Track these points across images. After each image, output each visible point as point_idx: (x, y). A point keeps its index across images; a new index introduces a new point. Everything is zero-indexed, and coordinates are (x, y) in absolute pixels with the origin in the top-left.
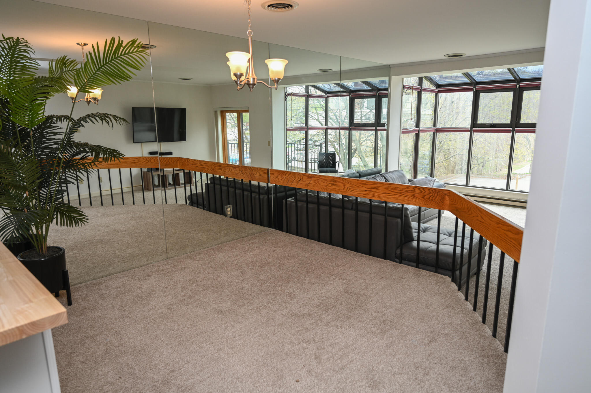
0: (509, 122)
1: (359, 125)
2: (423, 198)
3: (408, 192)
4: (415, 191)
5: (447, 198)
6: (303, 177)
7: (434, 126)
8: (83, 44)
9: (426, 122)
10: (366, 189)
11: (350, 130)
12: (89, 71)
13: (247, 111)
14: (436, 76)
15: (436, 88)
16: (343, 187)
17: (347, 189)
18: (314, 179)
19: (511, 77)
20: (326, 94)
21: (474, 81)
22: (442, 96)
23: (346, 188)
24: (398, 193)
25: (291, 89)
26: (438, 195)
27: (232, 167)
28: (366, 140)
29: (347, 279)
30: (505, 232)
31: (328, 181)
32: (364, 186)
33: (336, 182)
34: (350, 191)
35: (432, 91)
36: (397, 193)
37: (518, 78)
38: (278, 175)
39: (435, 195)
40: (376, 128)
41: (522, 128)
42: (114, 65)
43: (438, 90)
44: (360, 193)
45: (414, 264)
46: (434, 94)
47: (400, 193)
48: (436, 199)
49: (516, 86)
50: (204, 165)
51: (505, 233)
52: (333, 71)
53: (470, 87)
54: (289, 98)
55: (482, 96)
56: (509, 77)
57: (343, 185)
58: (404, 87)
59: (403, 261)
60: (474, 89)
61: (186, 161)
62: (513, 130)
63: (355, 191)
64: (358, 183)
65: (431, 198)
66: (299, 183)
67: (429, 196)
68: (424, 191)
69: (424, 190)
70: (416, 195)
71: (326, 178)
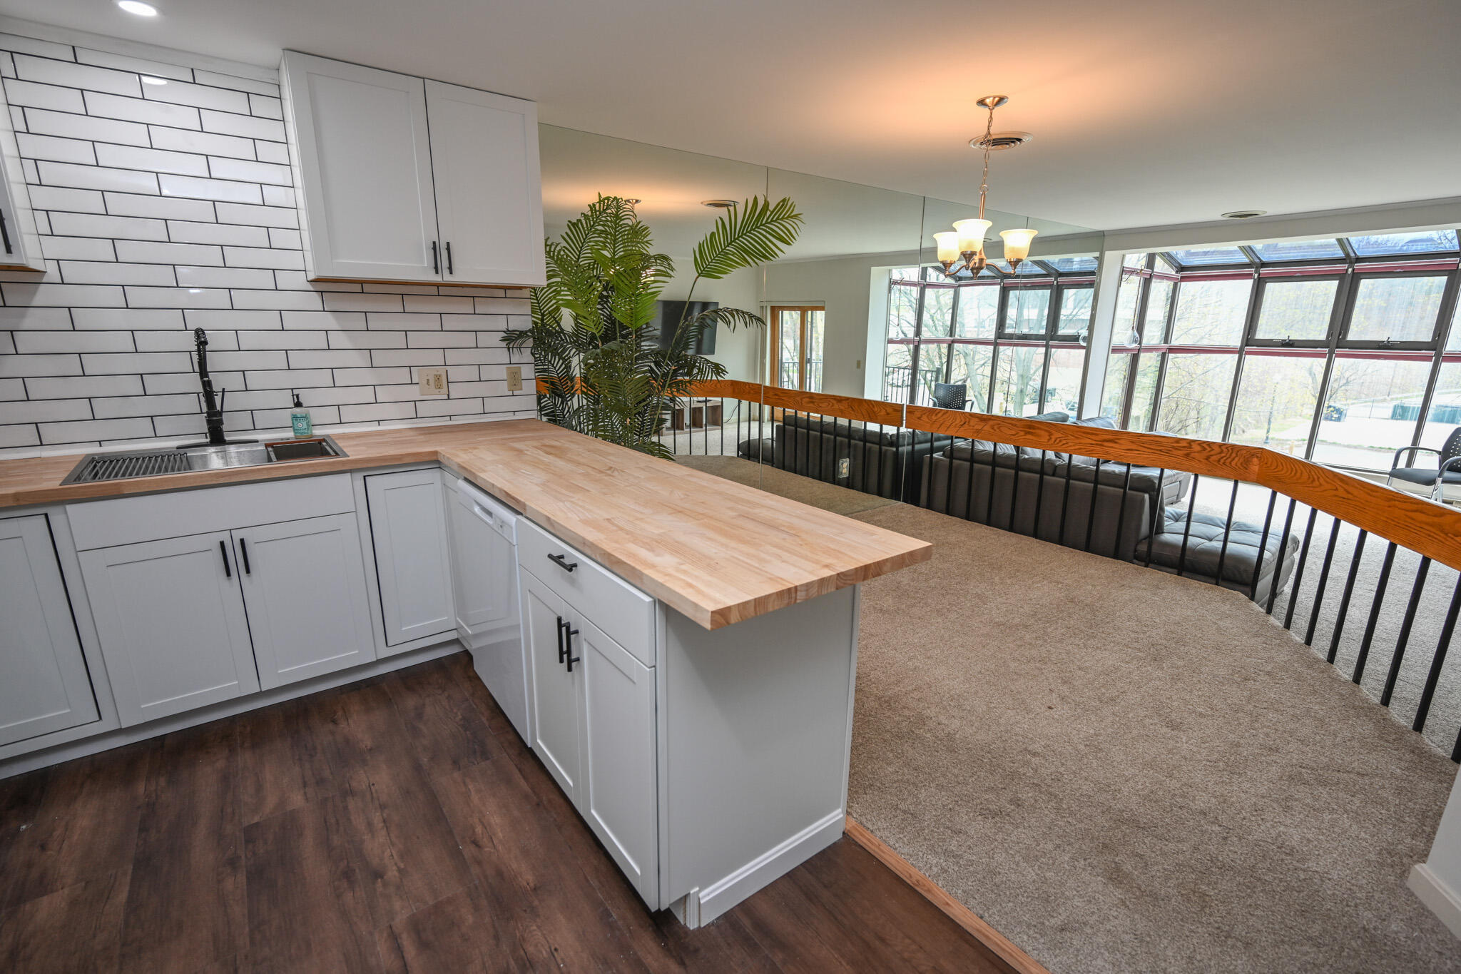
0: (1323, 337)
1: (1011, 336)
2: (1207, 459)
3: (1176, 449)
4: (1191, 448)
5: (1255, 460)
6: (970, 419)
7: (1166, 341)
8: (634, 201)
9: (1153, 335)
10: (1094, 442)
11: (996, 344)
12: (717, 246)
13: (822, 308)
14: (1180, 252)
15: (1177, 272)
16: (1048, 438)
17: (1055, 441)
18: (991, 423)
19: (1340, 254)
20: (956, 281)
21: (1257, 260)
22: (1185, 286)
23: (1053, 440)
24: (1157, 450)
25: (897, 273)
26: (1237, 456)
27: (835, 399)
28: (983, 364)
29: (1063, 583)
30: (1407, 513)
31: (1018, 427)
32: (1089, 436)
33: (1034, 429)
34: (1060, 444)
35: (1168, 278)
36: (1154, 449)
37: (1352, 255)
38: (922, 415)
39: (1231, 455)
40: (1047, 343)
41: (1349, 348)
42: (756, 238)
43: (1179, 275)
44: (1081, 449)
45: (1176, 571)
46: (1171, 283)
47: (1161, 451)
48: (1233, 463)
49: (1347, 270)
50: (782, 395)
51: (1406, 516)
52: (992, 241)
53: (1247, 271)
54: (896, 287)
55: (1271, 288)
56: (1337, 254)
57: (1047, 434)
58: (1123, 271)
59: (1150, 565)
60: (1256, 276)
61: (747, 387)
62: (1331, 353)
63: (1070, 444)
64: (1077, 432)
65: (1222, 461)
66: (962, 428)
67: (1219, 457)
68: (1209, 449)
69: (1210, 447)
70: (1192, 455)
71: (1014, 422)
